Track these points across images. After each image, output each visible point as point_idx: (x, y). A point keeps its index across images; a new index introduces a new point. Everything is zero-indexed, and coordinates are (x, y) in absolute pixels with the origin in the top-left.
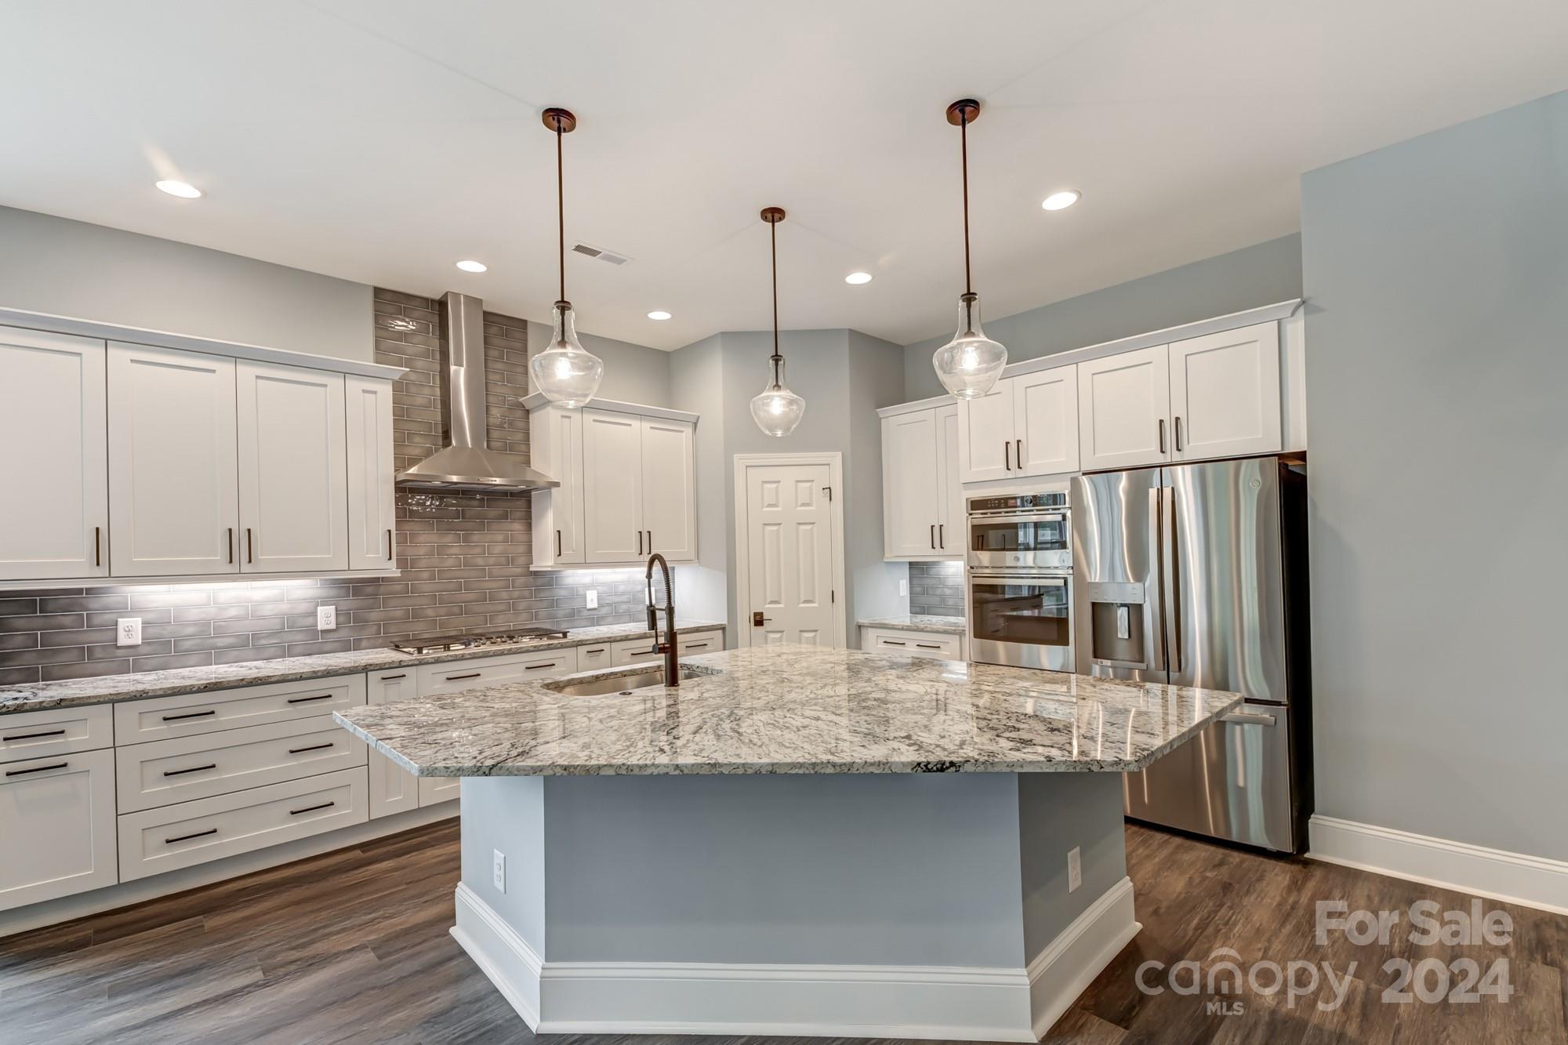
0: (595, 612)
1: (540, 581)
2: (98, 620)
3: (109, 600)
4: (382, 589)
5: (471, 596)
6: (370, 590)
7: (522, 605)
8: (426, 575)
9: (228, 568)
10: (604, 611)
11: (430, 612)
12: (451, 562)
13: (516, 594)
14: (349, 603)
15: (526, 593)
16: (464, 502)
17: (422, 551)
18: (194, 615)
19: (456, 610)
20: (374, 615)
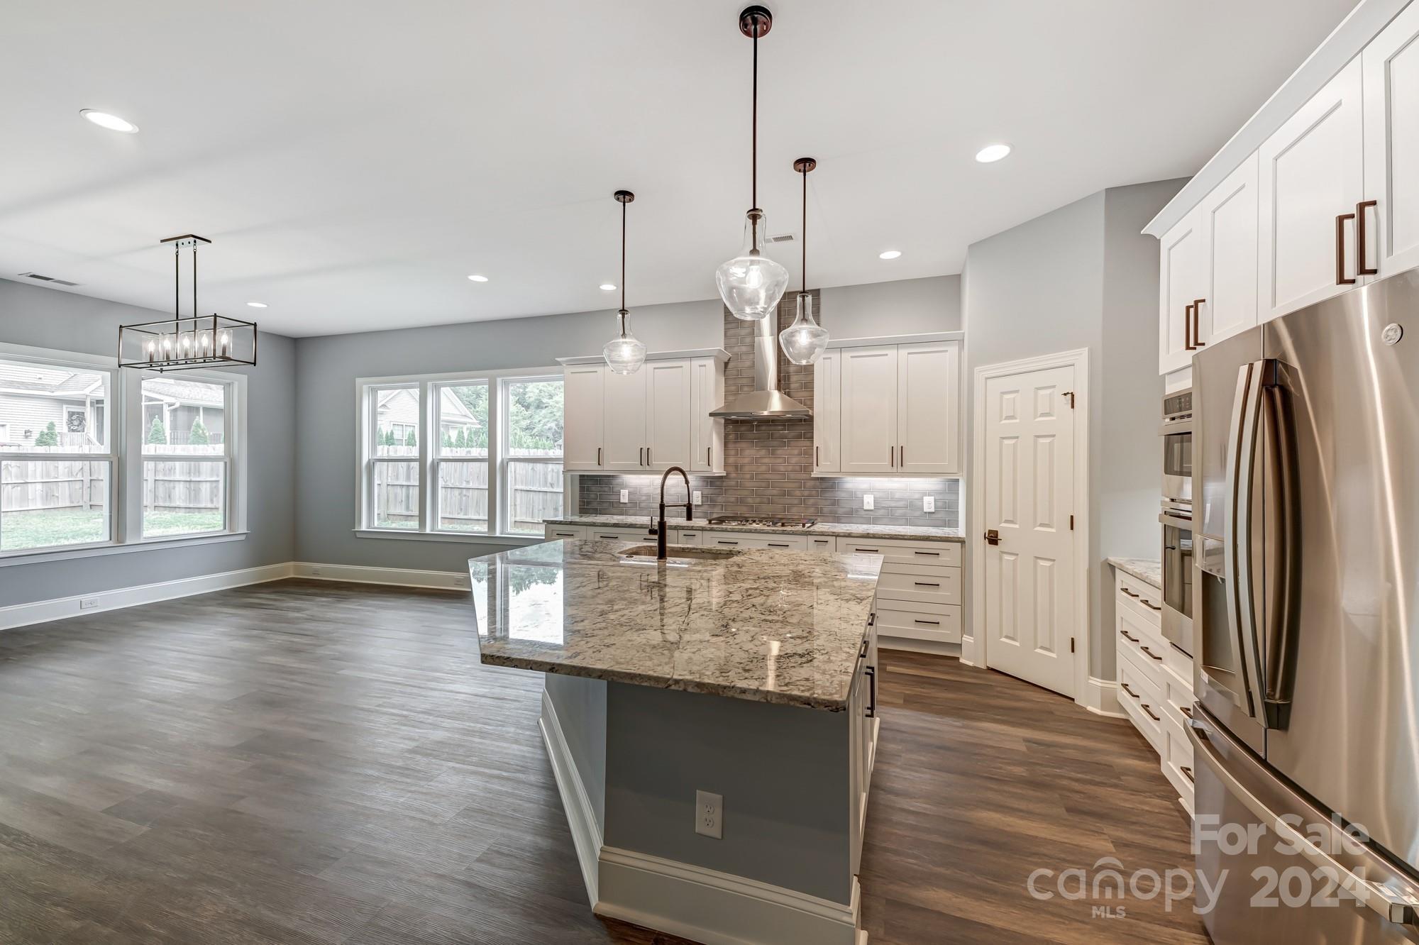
0: (871, 513)
1: (825, 485)
2: (615, 490)
3: (619, 481)
4: (724, 484)
5: (775, 492)
6: (718, 483)
7: (811, 501)
8: (748, 476)
9: (640, 468)
10: (882, 512)
11: (750, 500)
12: (763, 468)
13: (806, 493)
14: (708, 491)
15: (814, 493)
16: (772, 428)
17: (746, 460)
18: (645, 491)
19: (765, 500)
20: (720, 499)
